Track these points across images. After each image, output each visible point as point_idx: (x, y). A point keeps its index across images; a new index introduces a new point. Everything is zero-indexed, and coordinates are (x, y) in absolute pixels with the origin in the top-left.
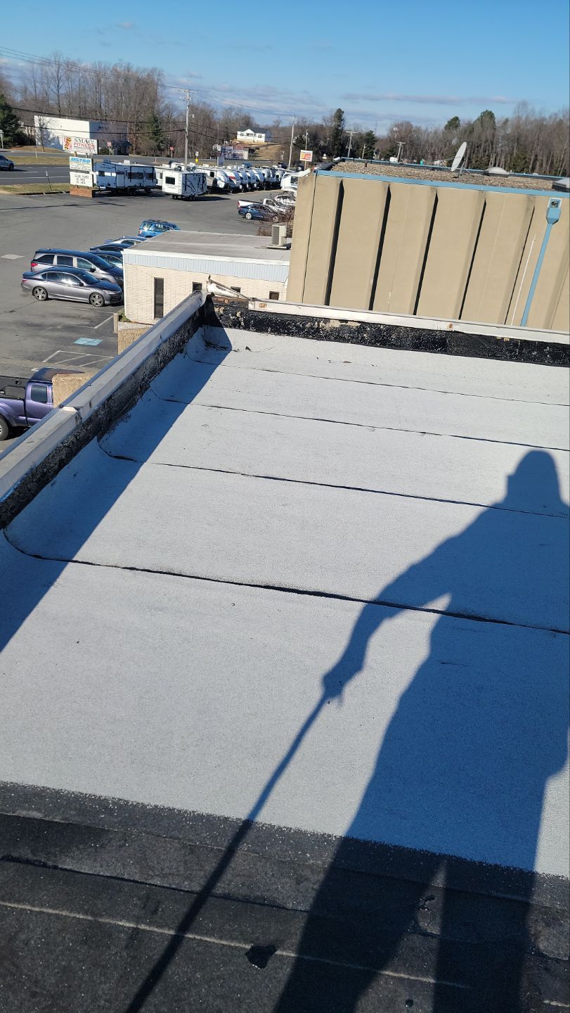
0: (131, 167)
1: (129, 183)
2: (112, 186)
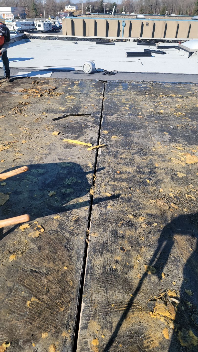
0: (26, 22)
1: (25, 28)
2: (20, 29)
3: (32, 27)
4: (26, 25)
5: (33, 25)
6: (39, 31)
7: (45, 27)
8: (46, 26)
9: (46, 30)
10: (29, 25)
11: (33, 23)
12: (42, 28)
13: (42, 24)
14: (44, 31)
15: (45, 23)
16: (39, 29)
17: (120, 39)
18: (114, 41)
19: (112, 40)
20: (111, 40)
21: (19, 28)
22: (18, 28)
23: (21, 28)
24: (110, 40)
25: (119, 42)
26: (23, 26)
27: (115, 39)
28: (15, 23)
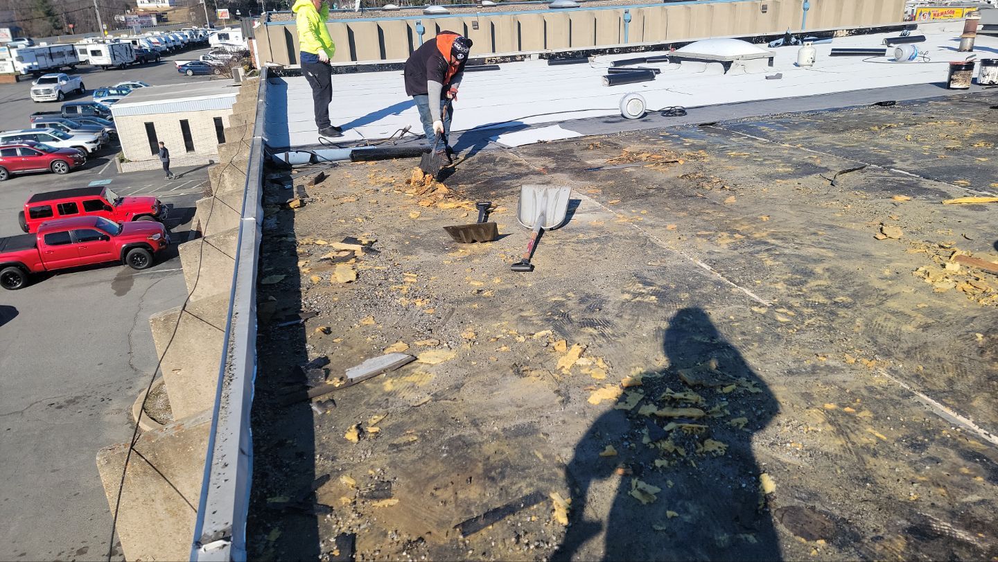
0: (50, 48)
1: (50, 63)
2: (34, 69)
3: (69, 60)
4: (51, 56)
5: (73, 53)
6: (97, 66)
7: (113, 56)
8: (115, 53)
9: (119, 61)
10: (61, 54)
11: (71, 49)
12: (105, 59)
13: (105, 49)
14: (112, 65)
15: (112, 46)
16: (95, 61)
17: (508, 57)
18: (497, 62)
19: (491, 61)
20: (489, 61)
21: (30, 64)
22: (26, 65)
23: (36, 64)
24: (486, 61)
25: (507, 62)
26: (42, 59)
27: (498, 58)
28: (14, 52)
